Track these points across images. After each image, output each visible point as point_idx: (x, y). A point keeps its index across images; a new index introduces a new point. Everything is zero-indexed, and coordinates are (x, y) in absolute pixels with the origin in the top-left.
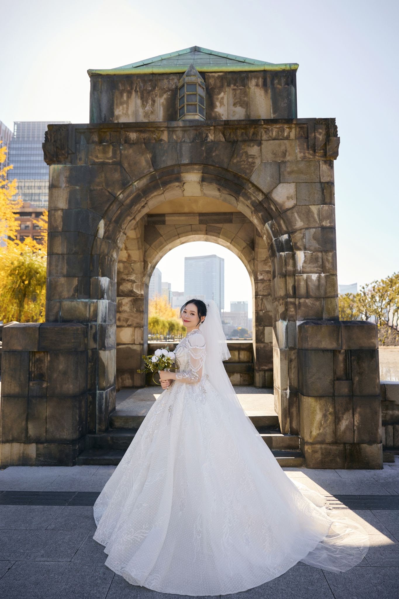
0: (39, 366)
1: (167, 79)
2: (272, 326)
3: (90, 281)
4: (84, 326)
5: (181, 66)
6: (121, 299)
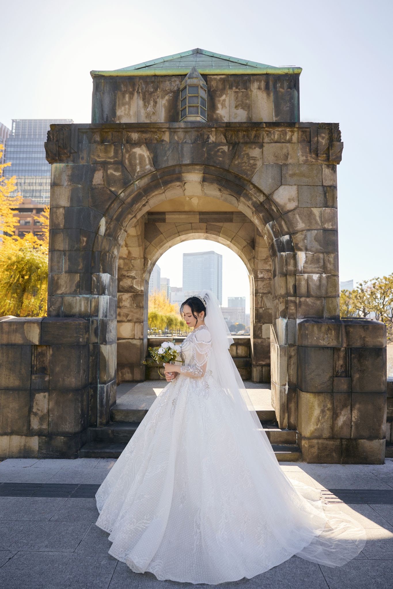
0: (41, 360)
1: (169, 81)
2: (271, 323)
3: (91, 278)
4: (86, 321)
5: (184, 68)
6: (121, 295)
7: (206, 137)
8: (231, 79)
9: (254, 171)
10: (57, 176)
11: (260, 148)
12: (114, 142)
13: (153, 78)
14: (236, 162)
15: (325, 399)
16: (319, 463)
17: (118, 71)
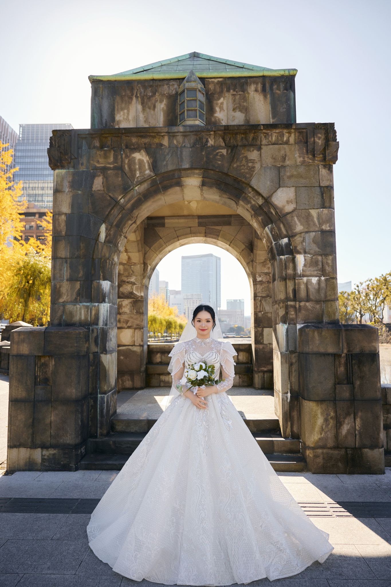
0: (44, 370)
1: (167, 85)
2: (271, 327)
3: (92, 285)
4: (86, 330)
5: (181, 71)
6: (121, 301)
7: (204, 140)
8: (229, 82)
9: (252, 174)
10: (59, 182)
11: (258, 151)
12: (114, 148)
13: (152, 82)
14: (235, 165)
15: (328, 407)
16: (324, 474)
17: (116, 75)
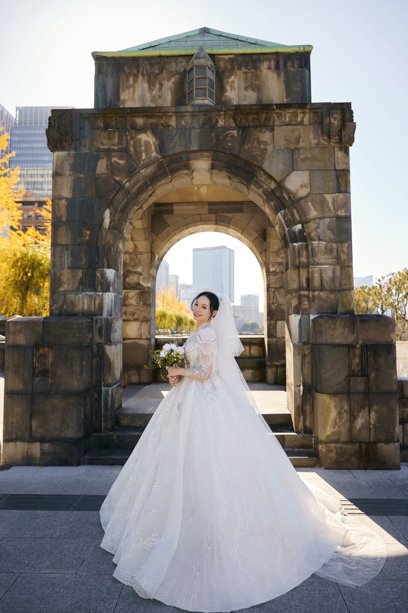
0: (43, 362)
1: (175, 62)
2: (284, 320)
3: (95, 273)
4: (89, 320)
5: (190, 48)
6: (127, 292)
7: (214, 121)
8: (240, 59)
9: (264, 157)
10: (59, 165)
11: (271, 132)
12: (118, 128)
13: (159, 58)
14: (246, 147)
15: (341, 400)
16: (337, 469)
17: (121, 51)
